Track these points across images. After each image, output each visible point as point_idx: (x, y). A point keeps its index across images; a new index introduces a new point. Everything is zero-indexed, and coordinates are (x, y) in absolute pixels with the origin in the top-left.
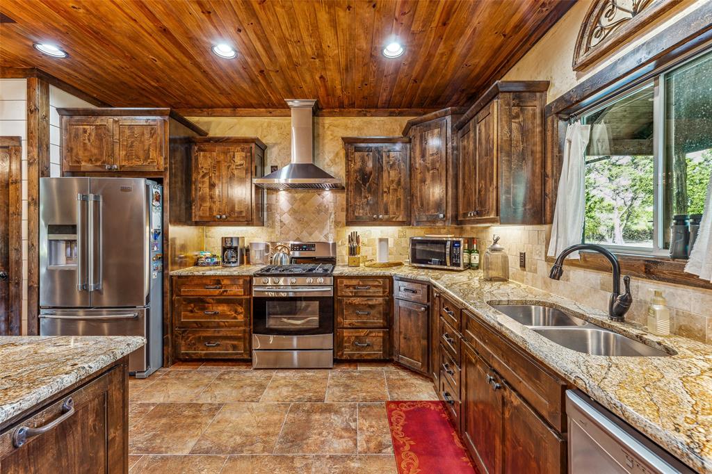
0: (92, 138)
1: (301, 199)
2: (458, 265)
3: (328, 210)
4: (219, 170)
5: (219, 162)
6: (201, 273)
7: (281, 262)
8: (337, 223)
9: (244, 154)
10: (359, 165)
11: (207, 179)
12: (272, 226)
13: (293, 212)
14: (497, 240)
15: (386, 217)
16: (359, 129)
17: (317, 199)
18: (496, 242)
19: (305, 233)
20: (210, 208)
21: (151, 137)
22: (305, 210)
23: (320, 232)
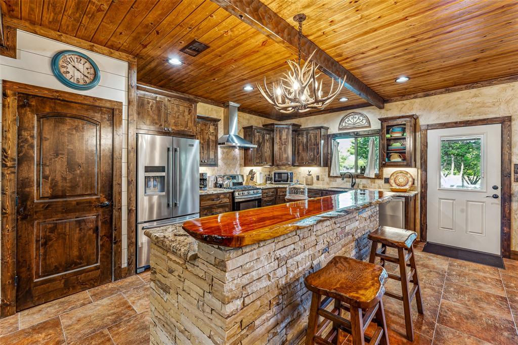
0: (154, 108)
1: (226, 152)
3: (237, 158)
4: (203, 135)
5: (202, 130)
9: (214, 127)
10: (258, 139)
12: (219, 167)
15: (266, 162)
17: (233, 152)
18: (309, 172)
19: (228, 170)
21: (189, 114)
22: (228, 158)
23: (234, 170)
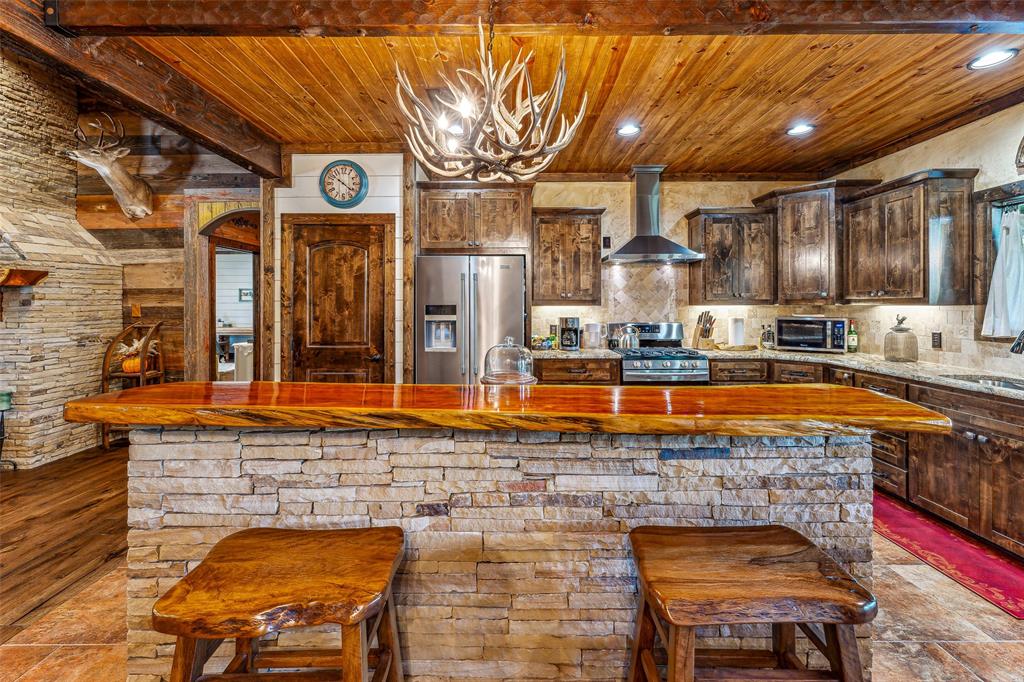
0: (452, 213)
1: (638, 274)
2: (842, 347)
3: (668, 286)
4: (564, 244)
5: (562, 235)
6: (564, 356)
7: (631, 345)
8: (679, 302)
9: (590, 226)
10: (717, 238)
11: (549, 254)
12: (606, 306)
13: (629, 289)
14: (904, 319)
15: (748, 294)
16: (704, 196)
17: (656, 274)
18: (901, 322)
19: (642, 313)
20: (553, 286)
21: (515, 210)
22: (642, 288)
23: (660, 312)
